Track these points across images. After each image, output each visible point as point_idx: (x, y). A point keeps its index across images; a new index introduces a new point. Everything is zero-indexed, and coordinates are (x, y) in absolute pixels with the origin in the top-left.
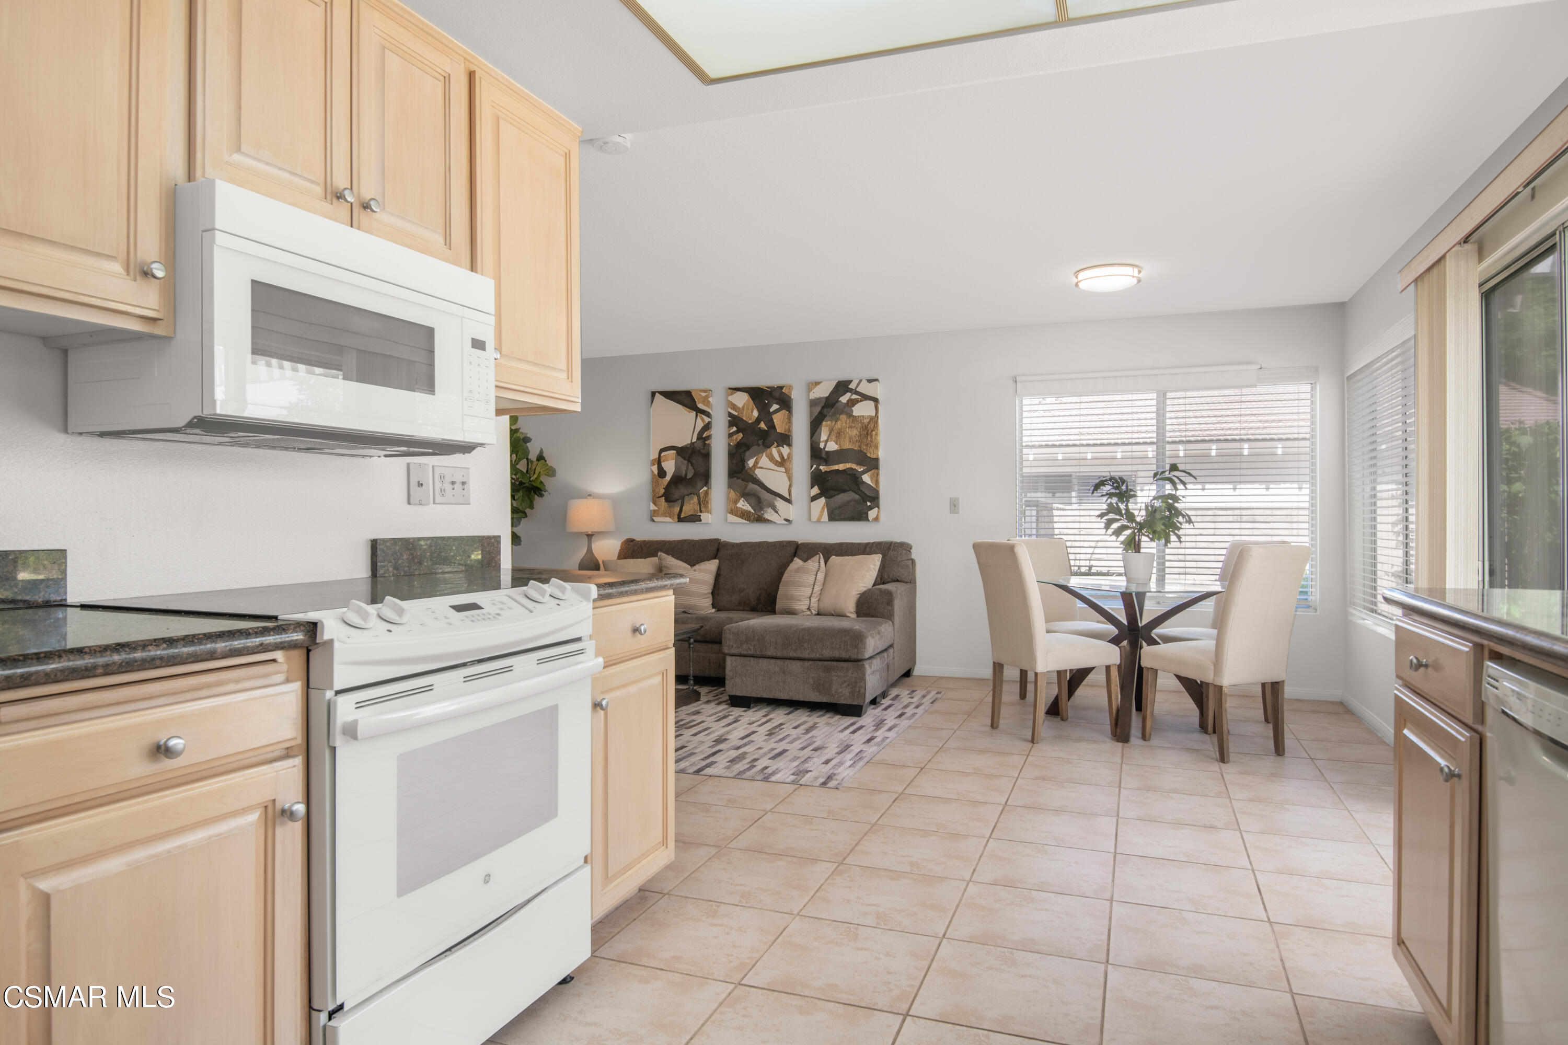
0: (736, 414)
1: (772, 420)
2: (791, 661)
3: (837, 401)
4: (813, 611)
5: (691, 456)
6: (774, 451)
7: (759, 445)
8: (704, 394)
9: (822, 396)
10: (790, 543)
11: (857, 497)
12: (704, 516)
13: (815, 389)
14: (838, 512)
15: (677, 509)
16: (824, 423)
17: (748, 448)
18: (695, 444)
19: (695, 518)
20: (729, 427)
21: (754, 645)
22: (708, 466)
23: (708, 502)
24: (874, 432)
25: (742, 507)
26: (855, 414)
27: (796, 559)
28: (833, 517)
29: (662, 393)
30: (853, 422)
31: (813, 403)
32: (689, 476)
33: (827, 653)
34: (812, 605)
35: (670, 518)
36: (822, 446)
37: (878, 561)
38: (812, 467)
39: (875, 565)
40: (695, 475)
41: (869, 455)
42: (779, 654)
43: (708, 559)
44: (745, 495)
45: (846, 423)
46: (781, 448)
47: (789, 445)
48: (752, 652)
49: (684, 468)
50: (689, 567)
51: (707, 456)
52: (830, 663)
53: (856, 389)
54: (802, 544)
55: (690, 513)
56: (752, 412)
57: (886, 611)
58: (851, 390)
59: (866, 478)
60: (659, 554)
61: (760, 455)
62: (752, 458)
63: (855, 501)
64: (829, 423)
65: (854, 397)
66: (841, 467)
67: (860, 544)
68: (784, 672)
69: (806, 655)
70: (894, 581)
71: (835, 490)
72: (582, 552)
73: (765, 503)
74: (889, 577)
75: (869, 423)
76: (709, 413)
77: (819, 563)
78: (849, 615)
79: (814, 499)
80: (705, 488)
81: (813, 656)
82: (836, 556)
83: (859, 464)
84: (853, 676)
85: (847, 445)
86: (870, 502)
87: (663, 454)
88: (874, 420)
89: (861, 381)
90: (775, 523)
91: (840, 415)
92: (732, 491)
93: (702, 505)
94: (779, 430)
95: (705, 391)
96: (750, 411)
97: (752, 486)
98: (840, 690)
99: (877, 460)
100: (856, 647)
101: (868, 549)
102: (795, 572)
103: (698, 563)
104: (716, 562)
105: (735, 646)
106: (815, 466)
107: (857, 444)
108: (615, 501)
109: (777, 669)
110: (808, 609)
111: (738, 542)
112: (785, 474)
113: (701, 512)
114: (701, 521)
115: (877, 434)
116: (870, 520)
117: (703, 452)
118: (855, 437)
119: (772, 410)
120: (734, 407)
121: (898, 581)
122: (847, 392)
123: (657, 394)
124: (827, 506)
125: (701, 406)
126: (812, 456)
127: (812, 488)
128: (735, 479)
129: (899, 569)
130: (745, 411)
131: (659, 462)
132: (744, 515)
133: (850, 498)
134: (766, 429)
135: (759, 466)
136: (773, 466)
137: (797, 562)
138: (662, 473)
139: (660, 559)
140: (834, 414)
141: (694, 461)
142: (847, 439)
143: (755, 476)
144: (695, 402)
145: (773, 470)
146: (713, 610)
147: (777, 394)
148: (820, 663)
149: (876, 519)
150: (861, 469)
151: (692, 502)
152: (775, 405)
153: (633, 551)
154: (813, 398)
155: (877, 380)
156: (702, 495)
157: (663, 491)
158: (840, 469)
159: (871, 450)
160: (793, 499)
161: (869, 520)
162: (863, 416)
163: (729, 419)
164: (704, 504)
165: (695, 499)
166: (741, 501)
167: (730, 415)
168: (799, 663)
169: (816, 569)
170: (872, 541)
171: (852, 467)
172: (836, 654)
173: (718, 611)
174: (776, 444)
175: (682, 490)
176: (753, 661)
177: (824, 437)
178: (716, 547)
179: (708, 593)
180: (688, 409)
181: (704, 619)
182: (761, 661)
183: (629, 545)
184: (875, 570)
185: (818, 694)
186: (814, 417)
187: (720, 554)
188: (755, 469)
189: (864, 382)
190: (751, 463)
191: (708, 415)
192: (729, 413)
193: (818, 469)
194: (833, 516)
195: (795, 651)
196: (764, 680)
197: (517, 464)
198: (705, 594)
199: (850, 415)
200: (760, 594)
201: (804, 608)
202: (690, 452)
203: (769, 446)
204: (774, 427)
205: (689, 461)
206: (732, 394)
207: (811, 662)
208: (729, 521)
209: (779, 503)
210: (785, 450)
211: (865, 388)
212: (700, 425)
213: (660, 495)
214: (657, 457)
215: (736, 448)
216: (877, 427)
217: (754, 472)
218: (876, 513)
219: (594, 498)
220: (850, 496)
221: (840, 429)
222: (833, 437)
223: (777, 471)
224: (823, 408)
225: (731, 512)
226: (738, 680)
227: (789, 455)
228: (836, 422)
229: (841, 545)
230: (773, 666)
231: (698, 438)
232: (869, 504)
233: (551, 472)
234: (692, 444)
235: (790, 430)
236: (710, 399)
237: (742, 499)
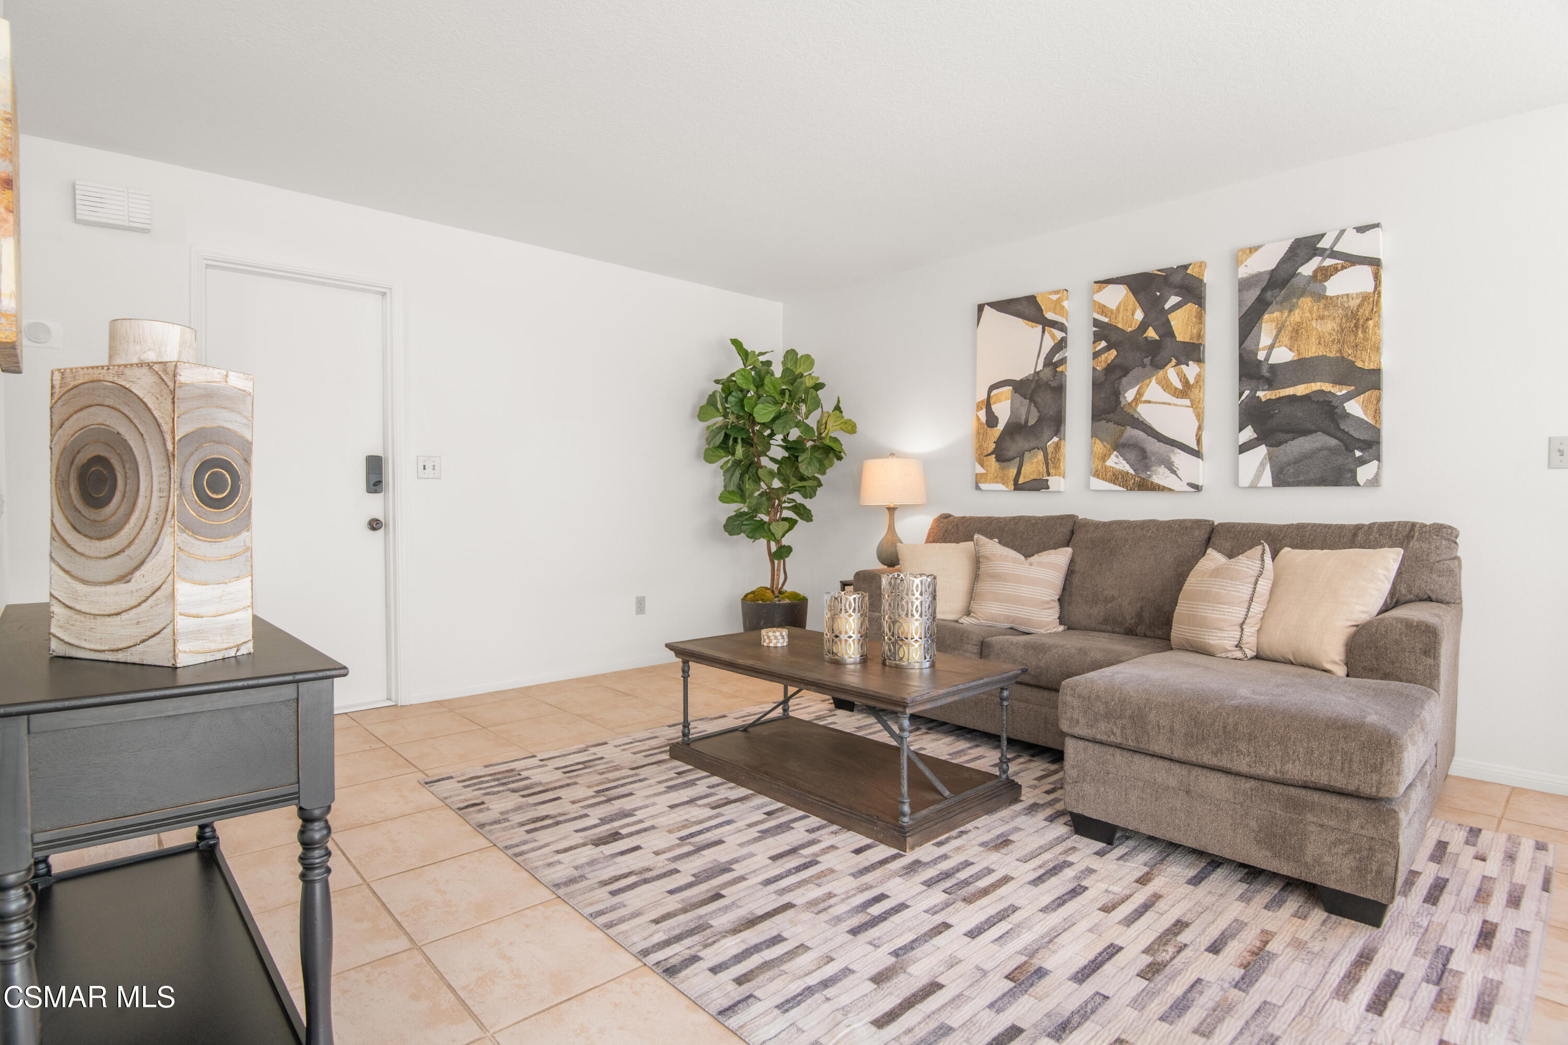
0: (1106, 320)
1: (1168, 321)
2: (1205, 771)
3: (1294, 275)
4: (1246, 650)
5: (1034, 391)
6: (1171, 373)
7: (1144, 366)
8: (1054, 297)
9: (1262, 271)
10: (1198, 523)
11: (1333, 442)
12: (1053, 481)
13: (1249, 259)
14: (1292, 470)
15: (1013, 472)
16: (1266, 316)
17: (1126, 371)
18: (1041, 375)
19: (1039, 485)
20: (1094, 342)
21: (1123, 728)
22: (1061, 404)
23: (1059, 460)
24: (1371, 323)
25: (1114, 466)
26: (1329, 293)
27: (1210, 551)
28: (1280, 480)
29: (993, 305)
30: (1326, 307)
31: (1244, 285)
32: (1032, 422)
33: (1295, 771)
34: (1245, 639)
35: (1003, 484)
36: (1261, 356)
37: (1395, 560)
38: (1241, 395)
39: (1388, 570)
40: (1040, 420)
41: (1359, 364)
42: (1177, 754)
43: (1056, 547)
44: (1119, 446)
45: (1311, 312)
46: (1183, 367)
47: (1199, 360)
48: (1119, 740)
49: (1023, 411)
50: (1023, 558)
51: (1060, 391)
52: (1304, 792)
53: (1332, 248)
54: (1221, 525)
55: (1032, 477)
56: (1133, 314)
57: (1420, 668)
58: (1322, 252)
59: (1354, 408)
60: (976, 536)
61: (1147, 381)
62: (1132, 387)
63: (1329, 449)
64: (1277, 314)
65: (1329, 262)
66: (1301, 390)
67: (1341, 527)
68: (1188, 792)
69: (1242, 765)
70: (1421, 600)
71: (1287, 432)
72: (879, 536)
73: (1153, 459)
74: (1410, 592)
75: (1360, 306)
76: (1063, 324)
77: (1263, 560)
78: (1328, 666)
79: (1244, 448)
80: (1055, 439)
81: (1260, 770)
82: (1294, 547)
83: (1339, 381)
84: (1363, 832)
85: (1312, 350)
86: (1361, 450)
87: (994, 392)
88: (1373, 300)
89: (1342, 232)
90: (1170, 490)
91: (1299, 298)
92: (1098, 441)
93: (1051, 465)
94: (1180, 338)
95: (1057, 292)
96: (1129, 313)
97: (1132, 433)
98: (1327, 859)
99: (1377, 372)
100: (1375, 769)
101: (1360, 535)
102: (1211, 576)
103: (1037, 553)
104: (1069, 550)
105: (1082, 721)
106: (1247, 393)
107: (1335, 347)
108: (928, 464)
109: (1172, 782)
110: (1237, 646)
111: (1106, 520)
112: (1191, 409)
113: (1049, 475)
114: (1048, 488)
115: (1377, 325)
116: (1361, 483)
117: (1053, 384)
118: (1330, 334)
119: (1167, 306)
120: (1103, 309)
121: (1430, 599)
122: (1315, 255)
123: (987, 308)
124: (1270, 459)
125: (1050, 315)
126: (1241, 376)
127: (1241, 430)
128: (1103, 422)
129: (1434, 576)
130: (1120, 315)
131: (988, 404)
132: (1117, 478)
133: (1318, 445)
134: (1157, 338)
135: (1144, 398)
136: (1168, 398)
137: (1214, 558)
138: (992, 420)
139: (977, 545)
140: (1287, 298)
141: (1039, 400)
142: (1313, 339)
143: (1136, 416)
144: (1042, 311)
145: (1170, 404)
146: (1061, 628)
147: (1177, 279)
148: (1277, 789)
149: (1375, 482)
150: (1340, 391)
151: (1035, 460)
152: (1173, 297)
153: (946, 531)
154: (1245, 276)
155: (1377, 225)
156: (1050, 450)
157: (993, 446)
158: (1298, 394)
159: (1365, 356)
160: (1205, 450)
161: (1358, 485)
162: (1347, 295)
163: (1095, 329)
164: (1053, 463)
165: (1040, 456)
166: (1113, 456)
167: (1096, 323)
168: (1224, 779)
169: (1256, 573)
170: (1367, 522)
171: (1324, 388)
172: (1321, 777)
173: (1068, 629)
174: (1174, 361)
175: (1021, 443)
176: (1120, 757)
177: (1265, 340)
178: (1070, 528)
179: (1054, 601)
180: (1030, 323)
181: (1038, 649)
182: (1137, 759)
183: (941, 522)
184: (1388, 580)
185: (1268, 854)
186: (1245, 309)
187: (1075, 539)
188: (1137, 405)
189: (1350, 234)
190: (1130, 395)
191: (1062, 327)
192: (1095, 320)
193: (1253, 398)
194: (1281, 476)
195: (1215, 754)
196: (1142, 799)
197: (807, 418)
198: (1048, 603)
199: (1320, 296)
200: (1141, 608)
201: (1230, 644)
202: (1033, 386)
203: (1162, 366)
204: (1172, 334)
205: (1032, 400)
206: (1100, 290)
207: (1252, 783)
208: (1092, 488)
209: (1180, 458)
210: (1191, 370)
211: (1352, 244)
212: (1049, 344)
213: (989, 452)
214: (985, 397)
215: (1106, 375)
216: (1378, 312)
217: (1135, 410)
218: (1376, 470)
219: (898, 457)
220: (1320, 440)
221: (1299, 324)
222: (1285, 339)
223: (1176, 405)
224: (1264, 290)
225: (1097, 474)
226: (1088, 788)
227: (1199, 378)
228: (1290, 311)
229: (1301, 527)
230: (1164, 774)
231: (1046, 365)
232: (1358, 454)
233: (851, 428)
234: (1037, 373)
235: (1200, 335)
236: (1065, 304)
237: (1115, 453)
